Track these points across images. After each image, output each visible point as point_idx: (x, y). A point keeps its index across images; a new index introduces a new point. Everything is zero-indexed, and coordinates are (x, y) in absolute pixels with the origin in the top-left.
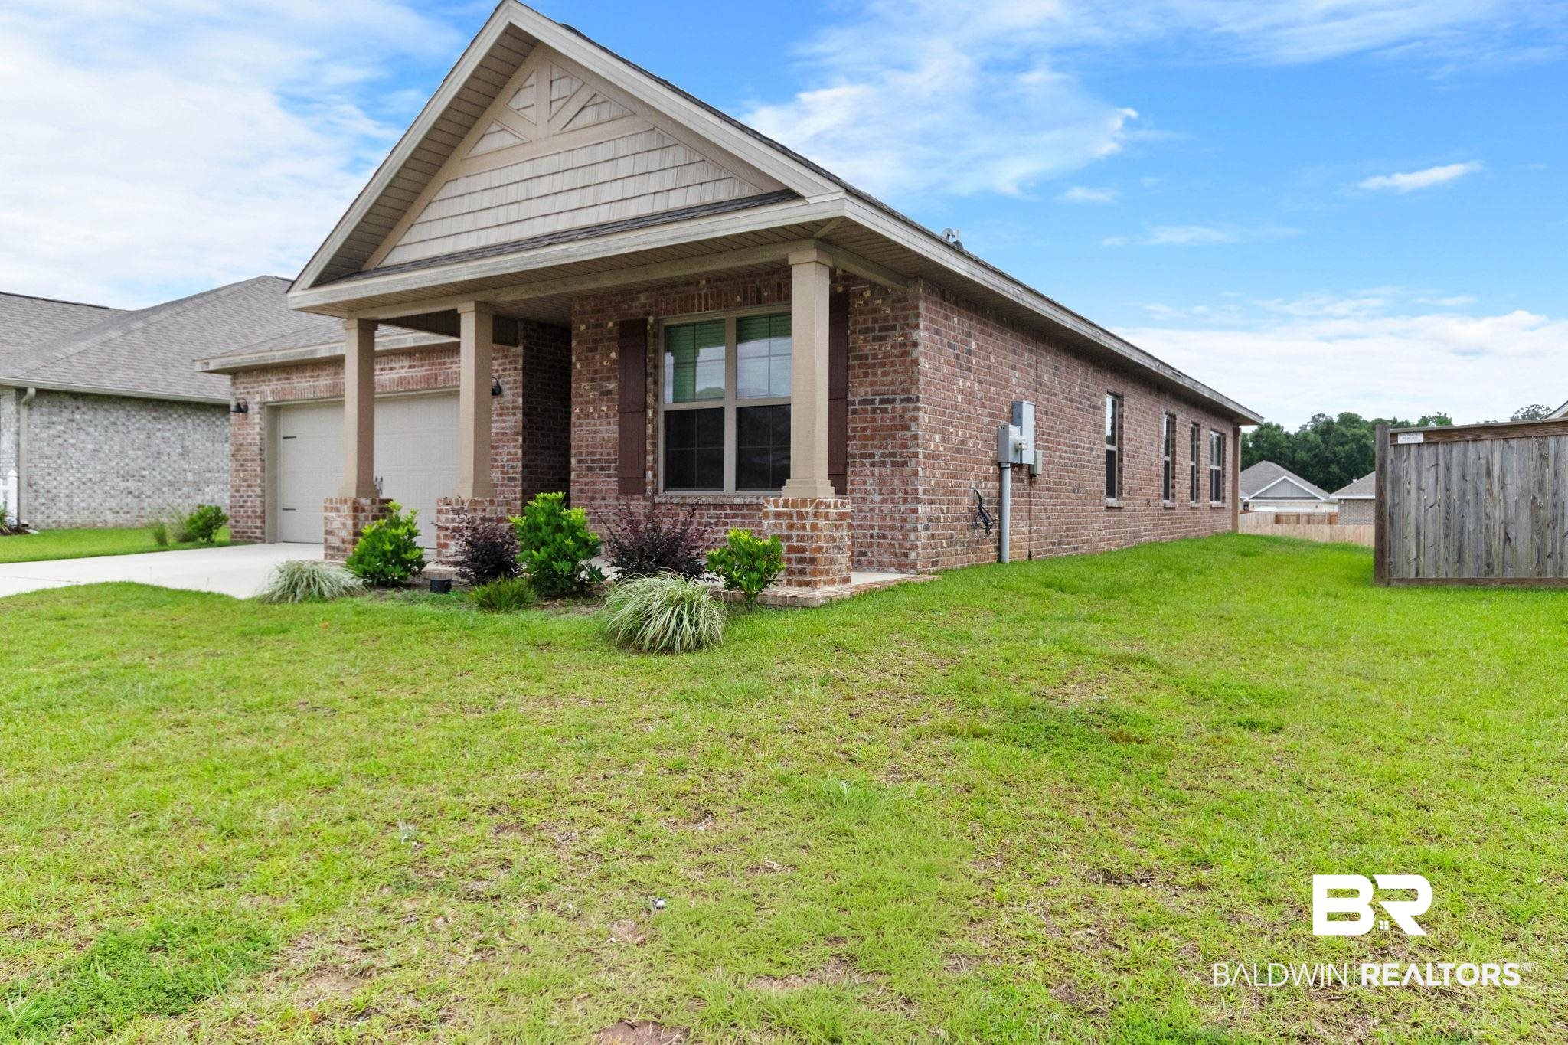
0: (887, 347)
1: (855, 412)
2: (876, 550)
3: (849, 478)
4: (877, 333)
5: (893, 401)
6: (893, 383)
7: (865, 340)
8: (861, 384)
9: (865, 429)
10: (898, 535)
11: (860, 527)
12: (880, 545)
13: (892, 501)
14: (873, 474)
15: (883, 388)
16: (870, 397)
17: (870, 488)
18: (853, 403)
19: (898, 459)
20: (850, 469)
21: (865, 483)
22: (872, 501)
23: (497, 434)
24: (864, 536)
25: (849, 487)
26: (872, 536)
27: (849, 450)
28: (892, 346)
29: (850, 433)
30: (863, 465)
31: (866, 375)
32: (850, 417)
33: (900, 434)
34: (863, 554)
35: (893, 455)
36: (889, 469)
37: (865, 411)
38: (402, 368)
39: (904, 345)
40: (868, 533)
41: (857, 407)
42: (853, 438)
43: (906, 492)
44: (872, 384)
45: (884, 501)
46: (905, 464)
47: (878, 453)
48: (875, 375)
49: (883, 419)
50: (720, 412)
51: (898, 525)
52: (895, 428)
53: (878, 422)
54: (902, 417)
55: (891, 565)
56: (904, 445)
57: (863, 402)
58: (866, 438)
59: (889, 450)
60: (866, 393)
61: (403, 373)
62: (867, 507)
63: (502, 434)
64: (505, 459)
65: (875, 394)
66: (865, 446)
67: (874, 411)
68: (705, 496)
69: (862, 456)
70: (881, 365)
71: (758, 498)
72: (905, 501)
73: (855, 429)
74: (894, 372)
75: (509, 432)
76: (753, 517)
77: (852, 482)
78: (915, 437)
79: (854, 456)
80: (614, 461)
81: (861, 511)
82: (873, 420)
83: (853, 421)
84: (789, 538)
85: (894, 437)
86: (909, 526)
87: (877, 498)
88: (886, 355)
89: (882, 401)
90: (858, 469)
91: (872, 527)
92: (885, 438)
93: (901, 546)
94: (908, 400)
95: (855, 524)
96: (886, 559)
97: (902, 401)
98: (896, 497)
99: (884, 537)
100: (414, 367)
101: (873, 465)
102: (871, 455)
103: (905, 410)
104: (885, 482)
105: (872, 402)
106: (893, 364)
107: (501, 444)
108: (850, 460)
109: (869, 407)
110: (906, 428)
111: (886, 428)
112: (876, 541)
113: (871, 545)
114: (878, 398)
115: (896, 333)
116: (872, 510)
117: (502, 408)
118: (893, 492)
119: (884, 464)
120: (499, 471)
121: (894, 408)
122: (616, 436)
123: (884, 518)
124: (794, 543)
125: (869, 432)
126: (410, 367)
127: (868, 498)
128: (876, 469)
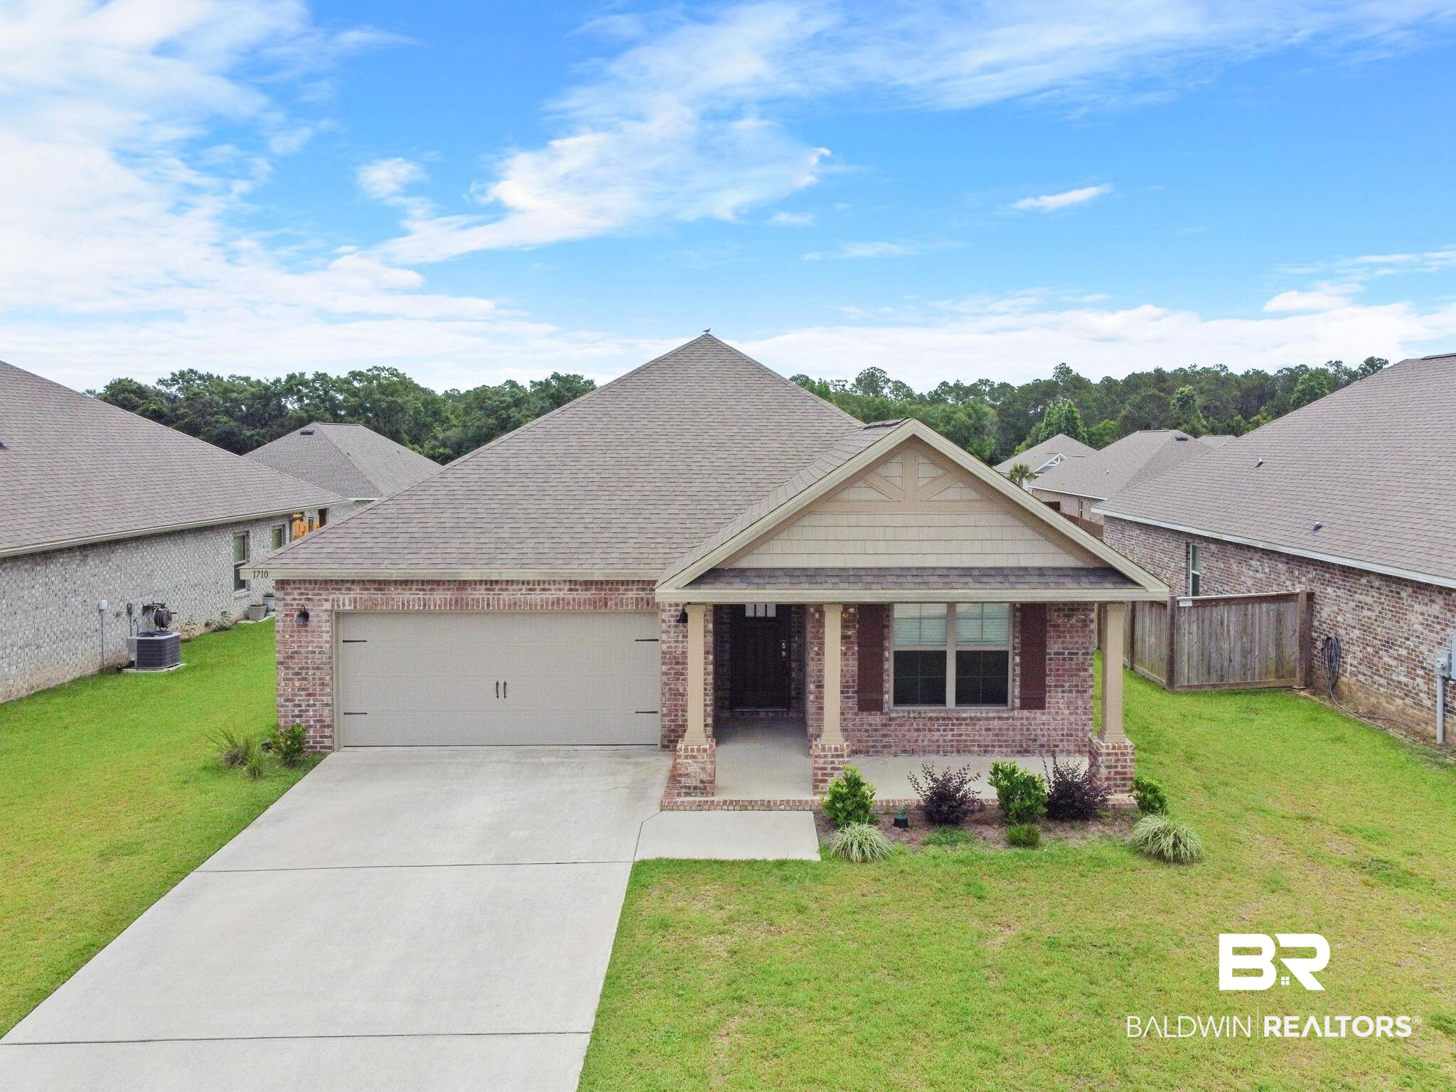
0: (1073, 621)
1: (1051, 659)
2: (1065, 743)
3: (1047, 700)
4: (1066, 612)
5: (1077, 654)
6: (1077, 643)
7: (1058, 616)
8: (1055, 642)
9: (1058, 670)
10: (1081, 734)
11: (1055, 730)
12: (1068, 740)
13: (1076, 714)
14: (1063, 697)
15: (1070, 646)
16: (1061, 651)
17: (1062, 706)
18: (1050, 654)
19: (1080, 689)
20: (1048, 694)
21: (1058, 703)
22: (1062, 714)
24: (1058, 735)
25: (1047, 705)
26: (1063, 735)
27: (1047, 683)
28: (1076, 621)
29: (1047, 672)
30: (1057, 692)
31: (1059, 637)
32: (1047, 662)
33: (1082, 674)
34: (1057, 746)
35: (1077, 686)
36: (1074, 694)
37: (1058, 659)
38: (560, 590)
39: (1085, 621)
40: (1060, 733)
41: (1052, 656)
42: (1050, 675)
43: (1086, 709)
44: (1063, 642)
45: (1071, 714)
46: (1085, 691)
47: (1067, 685)
48: (1066, 637)
49: (1070, 664)
50: (942, 655)
51: (1080, 728)
52: (1078, 670)
53: (1067, 667)
54: (1083, 663)
55: (1075, 752)
56: (1085, 681)
57: (1056, 654)
58: (1059, 676)
59: (1075, 683)
60: (1059, 648)
61: (561, 594)
62: (1059, 718)
65: (1064, 648)
66: (1058, 681)
67: (1064, 659)
68: (931, 711)
69: (1056, 686)
70: (1069, 632)
71: (981, 713)
72: (1085, 714)
73: (1051, 670)
74: (1078, 636)
76: (975, 725)
77: (1049, 703)
78: (1091, 676)
79: (1050, 686)
80: (853, 687)
81: (1054, 719)
82: (1064, 665)
83: (1050, 664)
84: (1116, 767)
85: (1077, 676)
86: (1086, 728)
87: (1067, 712)
88: (1072, 626)
89: (1069, 653)
90: (1053, 694)
91: (1063, 730)
92: (1072, 676)
93: (1083, 741)
94: (1087, 654)
95: (1051, 728)
96: (1072, 748)
97: (1083, 654)
98: (1079, 711)
99: (1071, 735)
100: (577, 590)
101: (1063, 692)
102: (1063, 686)
103: (1085, 659)
104: (1071, 702)
105: (1063, 654)
106: (1077, 631)
108: (1047, 689)
109: (1061, 657)
110: (1085, 670)
111: (1071, 669)
112: (1065, 738)
113: (1062, 740)
114: (1066, 652)
115: (1079, 613)
116: (1063, 719)
118: (1077, 708)
119: (1070, 692)
121: (1077, 659)
122: (855, 669)
123: (1071, 724)
124: (1119, 769)
125: (1061, 672)
126: (571, 590)
127: (1060, 712)
128: (1065, 695)
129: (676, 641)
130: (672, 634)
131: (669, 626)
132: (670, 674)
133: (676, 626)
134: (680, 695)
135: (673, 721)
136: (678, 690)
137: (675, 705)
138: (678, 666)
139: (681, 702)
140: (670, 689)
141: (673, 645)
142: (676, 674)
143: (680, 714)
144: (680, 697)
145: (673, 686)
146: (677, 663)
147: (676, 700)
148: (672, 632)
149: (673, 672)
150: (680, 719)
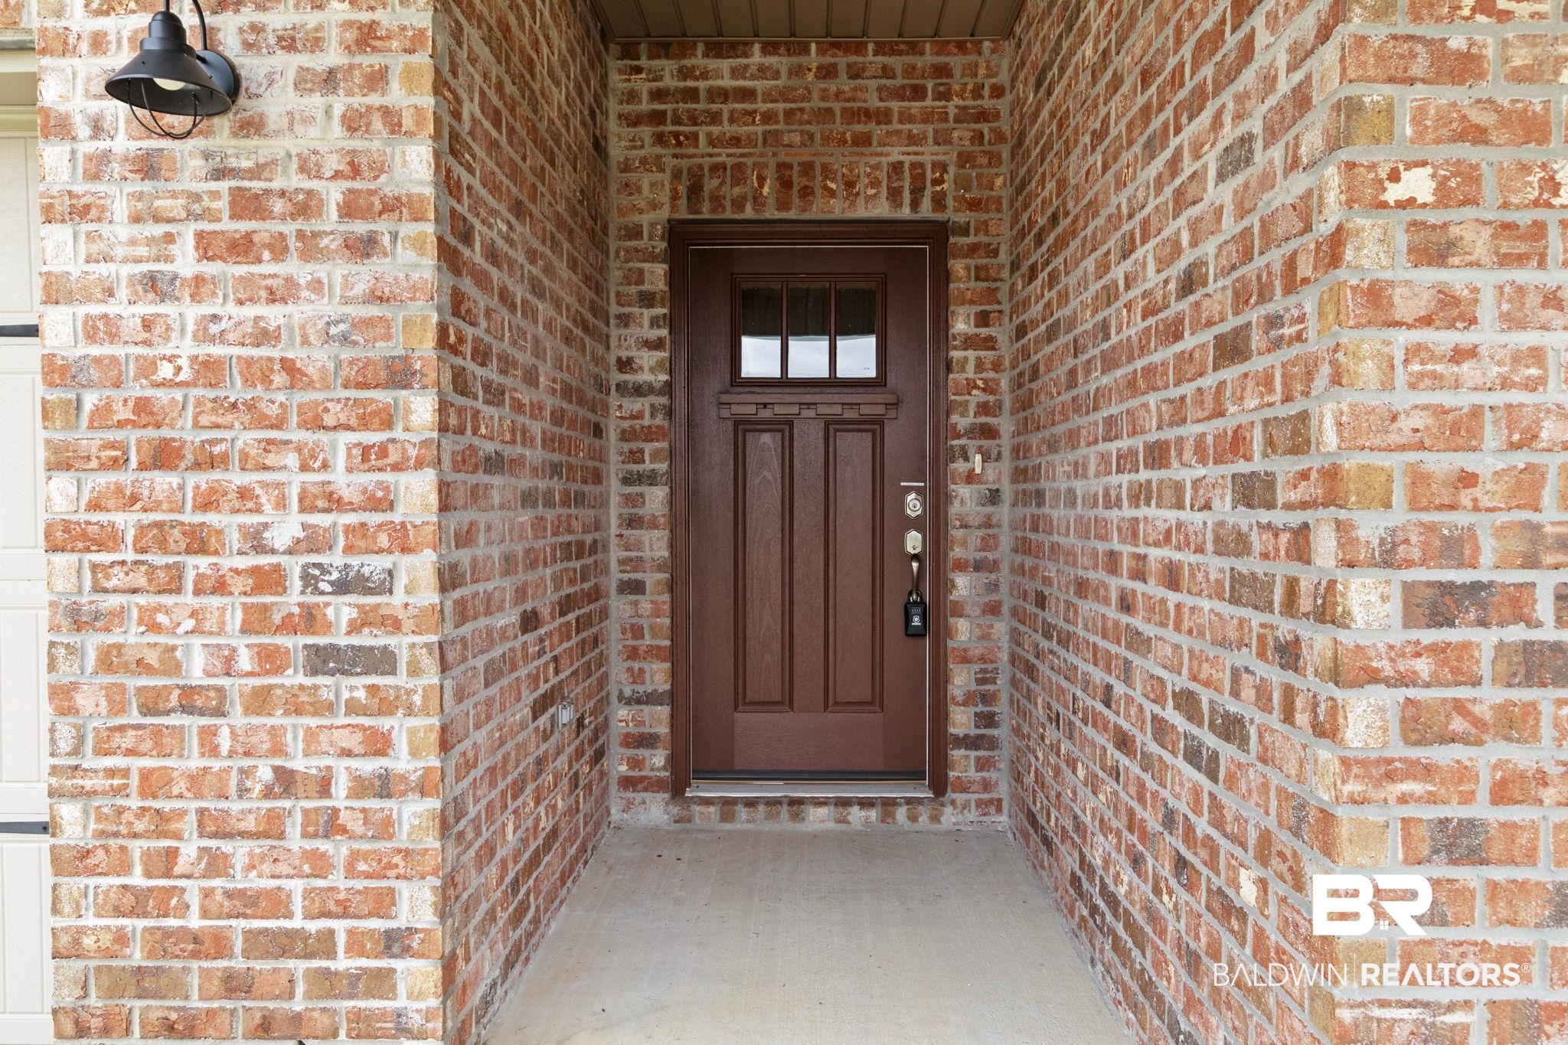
23: (209, 370)
63: (257, 373)
64: (286, 529)
75: (316, 358)
107: (247, 438)
117: (247, 205)
120: (232, 610)
129: (153, 285)
130: (120, 230)
131: (97, 168)
132: (109, 539)
133: (147, 167)
134: (189, 701)
135: (137, 903)
136: (171, 664)
137: (152, 784)
138: (164, 481)
139: (195, 763)
140: (109, 660)
141: (130, 311)
142: (155, 536)
143: (189, 850)
144: (193, 723)
145: (132, 636)
146: (163, 456)
147: (161, 741)
148: (120, 209)
149: (126, 521)
150: (193, 890)
